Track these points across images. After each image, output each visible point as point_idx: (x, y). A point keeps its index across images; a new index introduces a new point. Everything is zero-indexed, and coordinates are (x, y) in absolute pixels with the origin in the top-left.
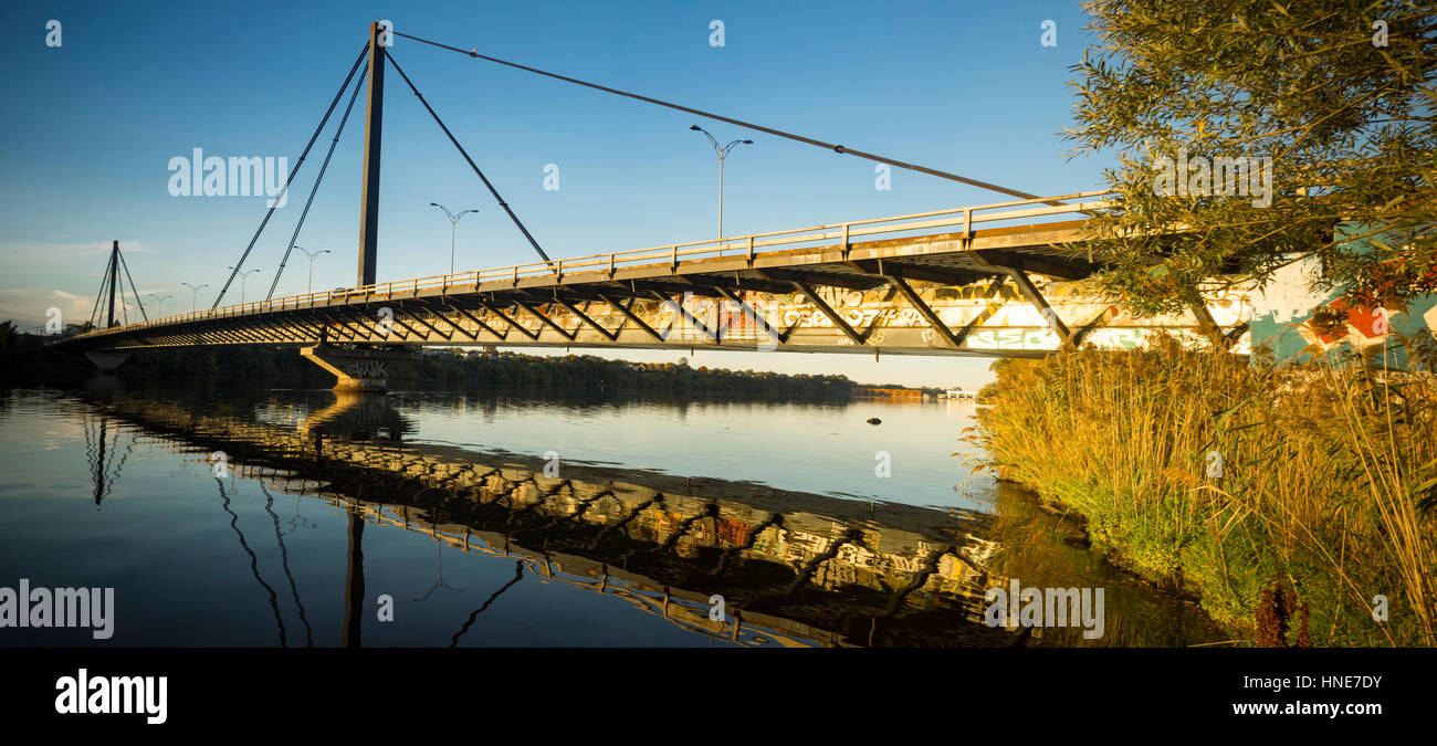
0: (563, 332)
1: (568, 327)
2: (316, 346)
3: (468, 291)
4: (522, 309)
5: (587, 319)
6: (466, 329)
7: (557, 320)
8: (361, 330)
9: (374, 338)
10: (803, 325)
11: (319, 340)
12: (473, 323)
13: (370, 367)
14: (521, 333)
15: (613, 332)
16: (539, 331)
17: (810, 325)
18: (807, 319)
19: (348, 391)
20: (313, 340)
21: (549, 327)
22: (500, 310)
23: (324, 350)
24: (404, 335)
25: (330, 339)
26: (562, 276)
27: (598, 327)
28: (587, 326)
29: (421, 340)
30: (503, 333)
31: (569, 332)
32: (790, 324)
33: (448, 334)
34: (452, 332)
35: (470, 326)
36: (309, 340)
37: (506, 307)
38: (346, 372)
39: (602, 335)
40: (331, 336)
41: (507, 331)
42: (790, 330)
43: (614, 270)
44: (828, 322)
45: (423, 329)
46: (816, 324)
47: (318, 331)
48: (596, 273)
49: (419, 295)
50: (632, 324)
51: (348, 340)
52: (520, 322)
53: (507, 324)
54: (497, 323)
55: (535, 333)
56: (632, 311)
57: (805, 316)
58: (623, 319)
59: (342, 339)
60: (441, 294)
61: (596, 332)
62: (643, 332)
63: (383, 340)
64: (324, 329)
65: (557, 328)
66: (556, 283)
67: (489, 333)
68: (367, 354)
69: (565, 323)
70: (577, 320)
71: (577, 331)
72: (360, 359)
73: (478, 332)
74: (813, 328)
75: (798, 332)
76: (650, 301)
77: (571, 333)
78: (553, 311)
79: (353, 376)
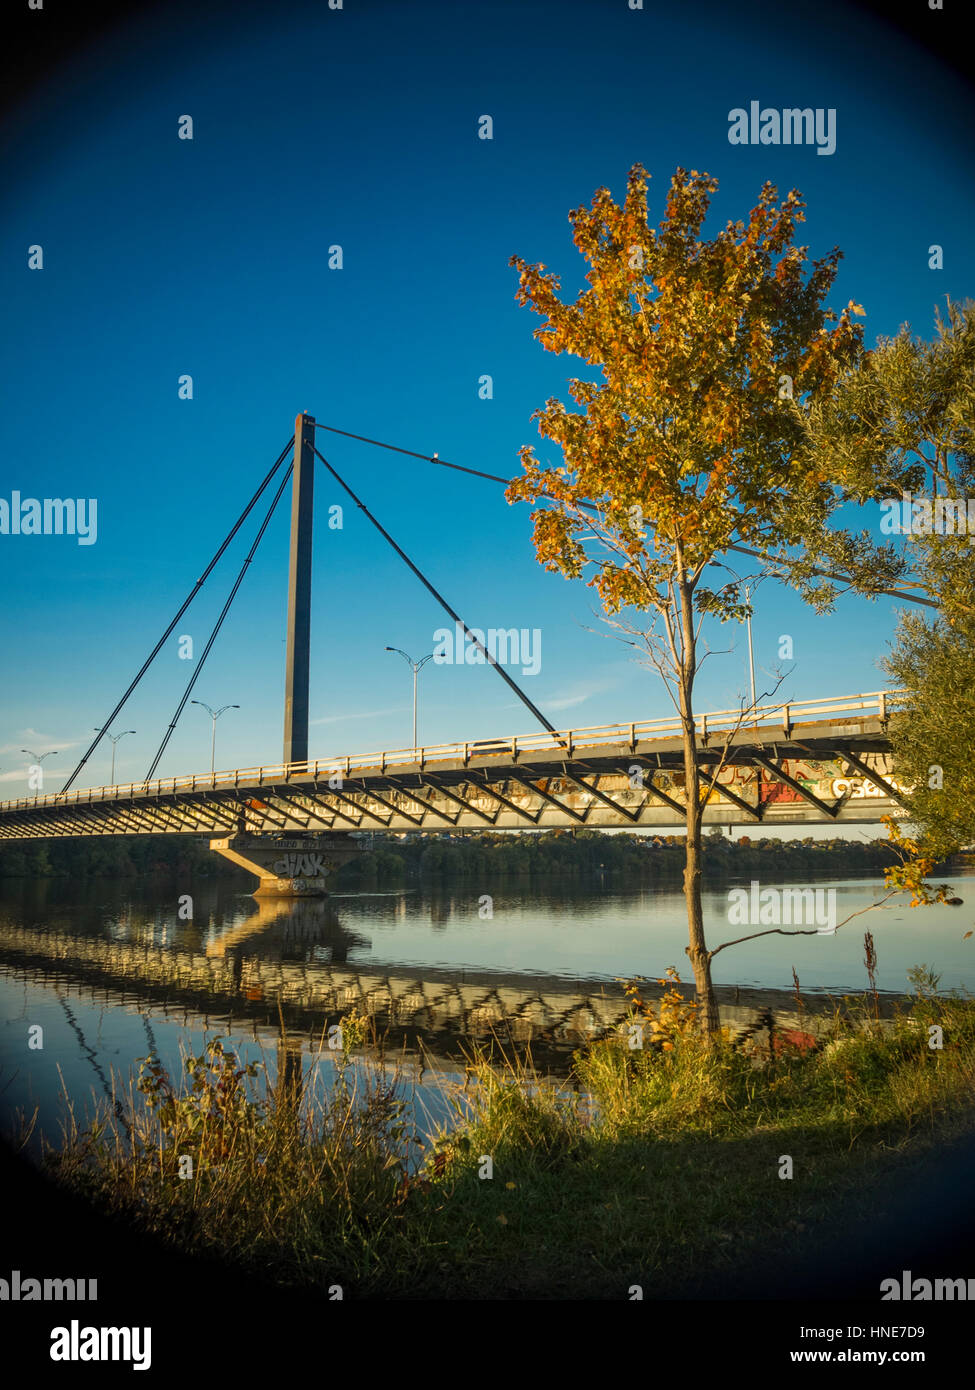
0: (570, 812)
1: (576, 807)
2: (232, 837)
3: (454, 767)
4: (515, 783)
5: (600, 795)
6: (443, 811)
7: (563, 799)
8: (296, 813)
9: (314, 825)
10: (854, 795)
11: (235, 828)
12: (452, 803)
13: (303, 863)
14: (515, 814)
15: (633, 811)
16: (540, 812)
17: (861, 795)
18: (859, 789)
19: (276, 897)
20: (224, 829)
21: (552, 807)
22: (487, 786)
23: (244, 842)
24: (357, 820)
25: (250, 827)
26: (572, 749)
27: (614, 805)
28: (600, 804)
29: (380, 826)
30: (492, 815)
31: (577, 812)
32: (839, 794)
33: (418, 818)
34: (423, 815)
35: (447, 808)
36: (219, 828)
37: (495, 782)
38: (272, 871)
39: (619, 815)
40: (253, 822)
41: (497, 813)
42: (840, 802)
43: (636, 742)
44: (879, 792)
45: (384, 812)
46: (869, 794)
47: (232, 816)
48: (615, 746)
49: (388, 772)
50: (656, 800)
51: (276, 828)
52: (514, 800)
53: (497, 803)
54: (486, 804)
55: (534, 814)
56: (655, 783)
57: (856, 785)
58: (645, 794)
59: (268, 826)
60: (419, 770)
61: (612, 811)
62: (670, 809)
63: (327, 828)
64: (242, 814)
65: (562, 807)
66: (567, 758)
67: (474, 816)
68: (300, 845)
69: (573, 800)
70: (587, 797)
71: (588, 810)
72: (289, 852)
73: (458, 814)
74: (865, 798)
75: (849, 803)
76: (677, 772)
77: (581, 813)
78: (556, 786)
79: (282, 875)
